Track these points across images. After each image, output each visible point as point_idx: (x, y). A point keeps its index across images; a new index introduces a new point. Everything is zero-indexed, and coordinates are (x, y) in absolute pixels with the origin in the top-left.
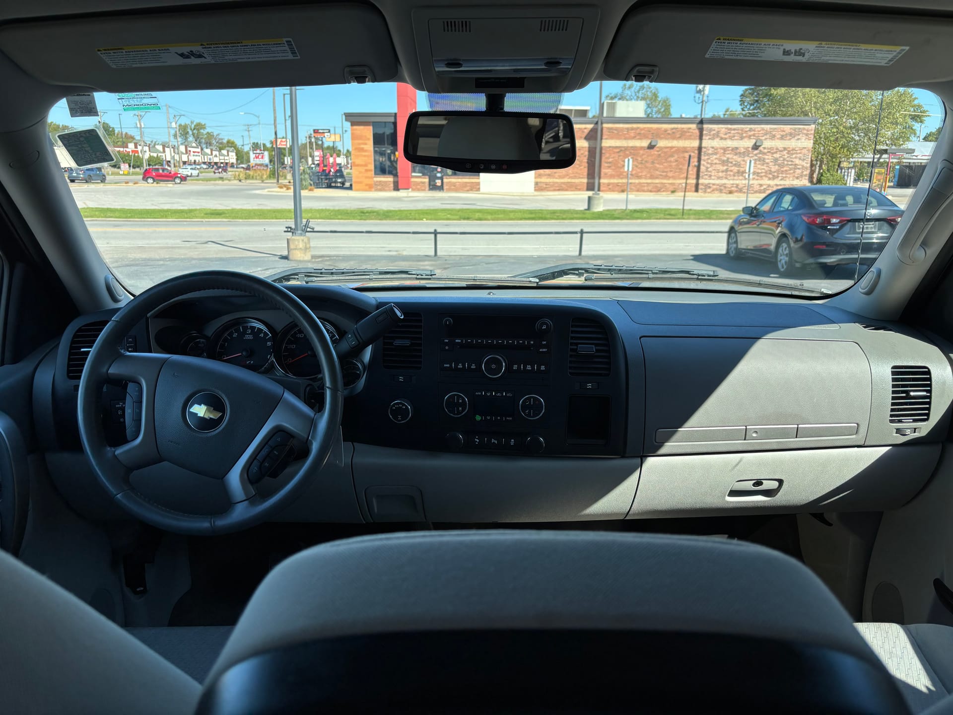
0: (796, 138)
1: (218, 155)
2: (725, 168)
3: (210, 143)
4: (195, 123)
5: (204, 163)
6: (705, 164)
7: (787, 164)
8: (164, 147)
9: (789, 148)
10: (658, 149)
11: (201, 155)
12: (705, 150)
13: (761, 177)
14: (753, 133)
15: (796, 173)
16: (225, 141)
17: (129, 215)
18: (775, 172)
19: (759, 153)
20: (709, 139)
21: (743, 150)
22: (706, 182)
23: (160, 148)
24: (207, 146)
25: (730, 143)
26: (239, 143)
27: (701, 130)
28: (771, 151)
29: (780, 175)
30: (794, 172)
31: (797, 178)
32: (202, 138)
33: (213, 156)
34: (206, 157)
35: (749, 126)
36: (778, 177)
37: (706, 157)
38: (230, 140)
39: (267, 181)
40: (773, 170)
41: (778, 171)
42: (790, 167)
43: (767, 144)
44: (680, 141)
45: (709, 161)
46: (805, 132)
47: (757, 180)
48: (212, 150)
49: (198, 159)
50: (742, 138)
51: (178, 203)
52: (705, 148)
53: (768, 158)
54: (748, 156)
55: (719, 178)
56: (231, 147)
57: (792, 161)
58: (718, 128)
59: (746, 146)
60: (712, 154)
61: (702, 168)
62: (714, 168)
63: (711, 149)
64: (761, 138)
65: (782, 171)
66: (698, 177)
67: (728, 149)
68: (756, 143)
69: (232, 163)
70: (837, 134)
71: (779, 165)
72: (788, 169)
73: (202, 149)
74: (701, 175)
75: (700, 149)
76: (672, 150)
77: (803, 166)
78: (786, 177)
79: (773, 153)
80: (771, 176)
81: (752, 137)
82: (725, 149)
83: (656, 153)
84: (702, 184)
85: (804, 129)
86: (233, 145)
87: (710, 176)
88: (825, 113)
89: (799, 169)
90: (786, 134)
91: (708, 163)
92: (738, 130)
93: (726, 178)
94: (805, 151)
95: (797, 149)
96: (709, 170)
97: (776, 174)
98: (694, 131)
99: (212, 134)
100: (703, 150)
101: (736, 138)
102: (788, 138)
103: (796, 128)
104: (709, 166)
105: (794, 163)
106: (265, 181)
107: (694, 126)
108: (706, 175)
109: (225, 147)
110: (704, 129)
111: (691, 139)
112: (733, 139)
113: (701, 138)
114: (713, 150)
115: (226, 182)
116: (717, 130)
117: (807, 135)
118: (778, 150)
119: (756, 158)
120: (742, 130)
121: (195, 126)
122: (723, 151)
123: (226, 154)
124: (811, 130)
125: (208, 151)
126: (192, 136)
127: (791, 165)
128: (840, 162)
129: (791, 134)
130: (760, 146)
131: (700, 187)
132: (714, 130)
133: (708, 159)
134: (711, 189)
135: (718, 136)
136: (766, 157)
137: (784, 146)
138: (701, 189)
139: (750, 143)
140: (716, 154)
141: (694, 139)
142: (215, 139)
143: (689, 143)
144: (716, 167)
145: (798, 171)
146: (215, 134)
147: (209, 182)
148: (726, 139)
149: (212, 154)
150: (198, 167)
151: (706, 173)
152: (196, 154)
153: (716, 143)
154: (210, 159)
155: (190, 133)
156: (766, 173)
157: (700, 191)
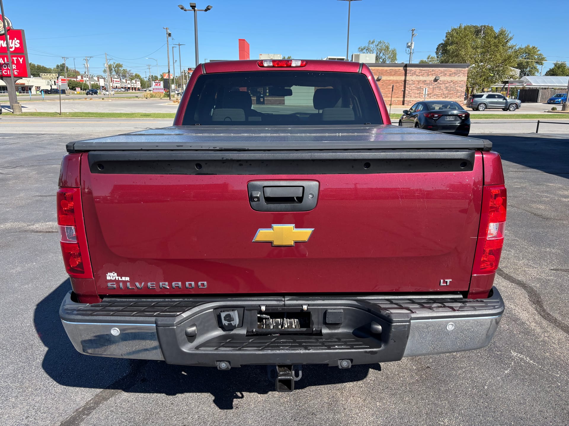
0: (458, 75)
1: (130, 83)
2: (419, 92)
3: (125, 76)
4: (116, 64)
5: (122, 88)
6: (408, 90)
7: (453, 90)
8: (98, 78)
9: (454, 81)
10: (382, 81)
11: (120, 83)
12: (408, 82)
13: (439, 97)
14: (434, 72)
15: (458, 95)
16: (134, 75)
17: (101, 116)
18: (446, 94)
19: (438, 84)
20: (410, 75)
21: (429, 82)
22: (409, 99)
23: (96, 79)
24: (123, 78)
25: (421, 78)
26: (142, 76)
27: (406, 71)
28: (444, 82)
29: (449, 96)
30: (457, 94)
31: (458, 97)
32: (120, 73)
33: (127, 84)
34: (123, 84)
35: (432, 69)
36: (448, 97)
37: (409, 86)
38: (137, 74)
39: (163, 99)
40: (445, 93)
41: (448, 94)
42: (455, 91)
43: (442, 79)
44: (395, 77)
45: (410, 88)
46: (463, 72)
47: (436, 98)
48: (126, 80)
49: (119, 85)
50: (428, 75)
51: (123, 110)
52: (408, 80)
53: (443, 86)
54: (431, 85)
55: (415, 97)
56: (138, 78)
57: (455, 88)
58: (415, 70)
59: (430, 80)
60: (412, 84)
61: (407, 92)
62: (413, 92)
63: (411, 81)
64: (439, 75)
65: (450, 94)
66: (404, 97)
67: (420, 81)
68: (436, 78)
69: (139, 88)
70: (482, 73)
71: (448, 90)
72: (453, 92)
73: (120, 80)
74: (406, 96)
75: (405, 81)
76: (390, 82)
77: (461, 91)
78: (452, 97)
79: (445, 84)
80: (444, 96)
81: (434, 75)
82: (419, 81)
83: (381, 83)
84: (406, 101)
85: (462, 70)
86: (139, 77)
87: (411, 96)
88: (475, 61)
89: (459, 92)
90: (453, 73)
91: (409, 89)
92: (426, 71)
93: (419, 97)
94: (462, 83)
95: (458, 81)
96: (410, 93)
97: (446, 95)
98: (402, 71)
99: (126, 70)
100: (407, 82)
101: (425, 75)
102: (454, 75)
103: (457, 70)
104: (410, 91)
105: (456, 89)
106: (162, 99)
107: (402, 68)
108: (409, 96)
109: (134, 78)
110: (408, 70)
111: (400, 76)
112: (423, 75)
113: (406, 75)
114: (412, 82)
115: (140, 99)
116: (414, 71)
117: (464, 73)
118: (448, 82)
119: (436, 86)
120: (428, 71)
121: (116, 65)
122: (417, 82)
123: (135, 82)
124: (466, 71)
125: (124, 81)
126: (114, 71)
127: (455, 90)
128: (483, 89)
129: (455, 73)
130: (438, 80)
131: (405, 102)
132: (413, 71)
133: (410, 87)
134: (411, 103)
135: (415, 74)
136: (442, 86)
137: (451, 80)
138: (406, 103)
139: (433, 78)
140: (414, 84)
141: (402, 76)
142: (128, 73)
143: (399, 78)
144: (414, 91)
145: (459, 94)
146: (128, 71)
147: (130, 99)
148: (419, 76)
149: (126, 82)
150: (119, 90)
151: (408, 95)
152: (117, 82)
153: (414, 78)
154: (125, 86)
155: (113, 69)
156: (441, 94)
157: (405, 104)
